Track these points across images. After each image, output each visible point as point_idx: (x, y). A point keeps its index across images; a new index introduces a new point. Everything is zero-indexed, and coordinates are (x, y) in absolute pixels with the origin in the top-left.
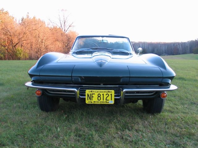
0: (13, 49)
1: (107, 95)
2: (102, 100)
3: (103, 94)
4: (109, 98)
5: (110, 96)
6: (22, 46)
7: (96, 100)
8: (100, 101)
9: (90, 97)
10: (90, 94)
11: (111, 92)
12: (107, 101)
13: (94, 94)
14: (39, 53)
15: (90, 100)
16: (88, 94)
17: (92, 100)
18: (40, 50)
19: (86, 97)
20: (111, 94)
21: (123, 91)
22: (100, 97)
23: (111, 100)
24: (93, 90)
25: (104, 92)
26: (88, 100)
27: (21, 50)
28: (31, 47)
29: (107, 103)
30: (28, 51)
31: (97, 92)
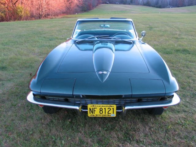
0: (14, 6)
1: (109, 109)
2: (104, 114)
3: (105, 109)
4: (111, 112)
5: (112, 110)
6: (22, 3)
7: (98, 113)
8: (102, 114)
9: (92, 111)
10: (92, 108)
11: (113, 107)
12: (109, 115)
13: (96, 108)
14: (40, 9)
15: (92, 113)
16: (90, 109)
17: (94, 113)
18: (41, 6)
19: (88, 110)
20: (113, 109)
21: (125, 108)
22: (102, 110)
23: (113, 113)
24: (95, 105)
25: (106, 106)
26: (90, 113)
27: (21, 7)
28: (32, 4)
29: (109, 116)
30: (28, 9)
31: (99, 106)
